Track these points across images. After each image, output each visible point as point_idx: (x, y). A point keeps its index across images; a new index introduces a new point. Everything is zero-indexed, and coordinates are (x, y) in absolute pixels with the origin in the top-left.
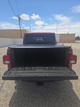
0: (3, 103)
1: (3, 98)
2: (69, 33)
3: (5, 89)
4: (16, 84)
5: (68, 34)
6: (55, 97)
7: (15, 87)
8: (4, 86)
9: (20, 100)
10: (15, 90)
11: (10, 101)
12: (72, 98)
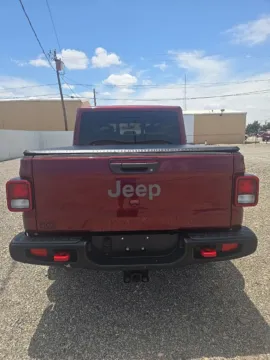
0: (8, 346)
1: (9, 329)
2: (226, 111)
3: (15, 298)
4: (51, 282)
5: (221, 115)
6: (189, 319)
7: (49, 292)
8: (11, 287)
9: (67, 335)
10: (48, 300)
11: (33, 339)
12: (244, 321)
